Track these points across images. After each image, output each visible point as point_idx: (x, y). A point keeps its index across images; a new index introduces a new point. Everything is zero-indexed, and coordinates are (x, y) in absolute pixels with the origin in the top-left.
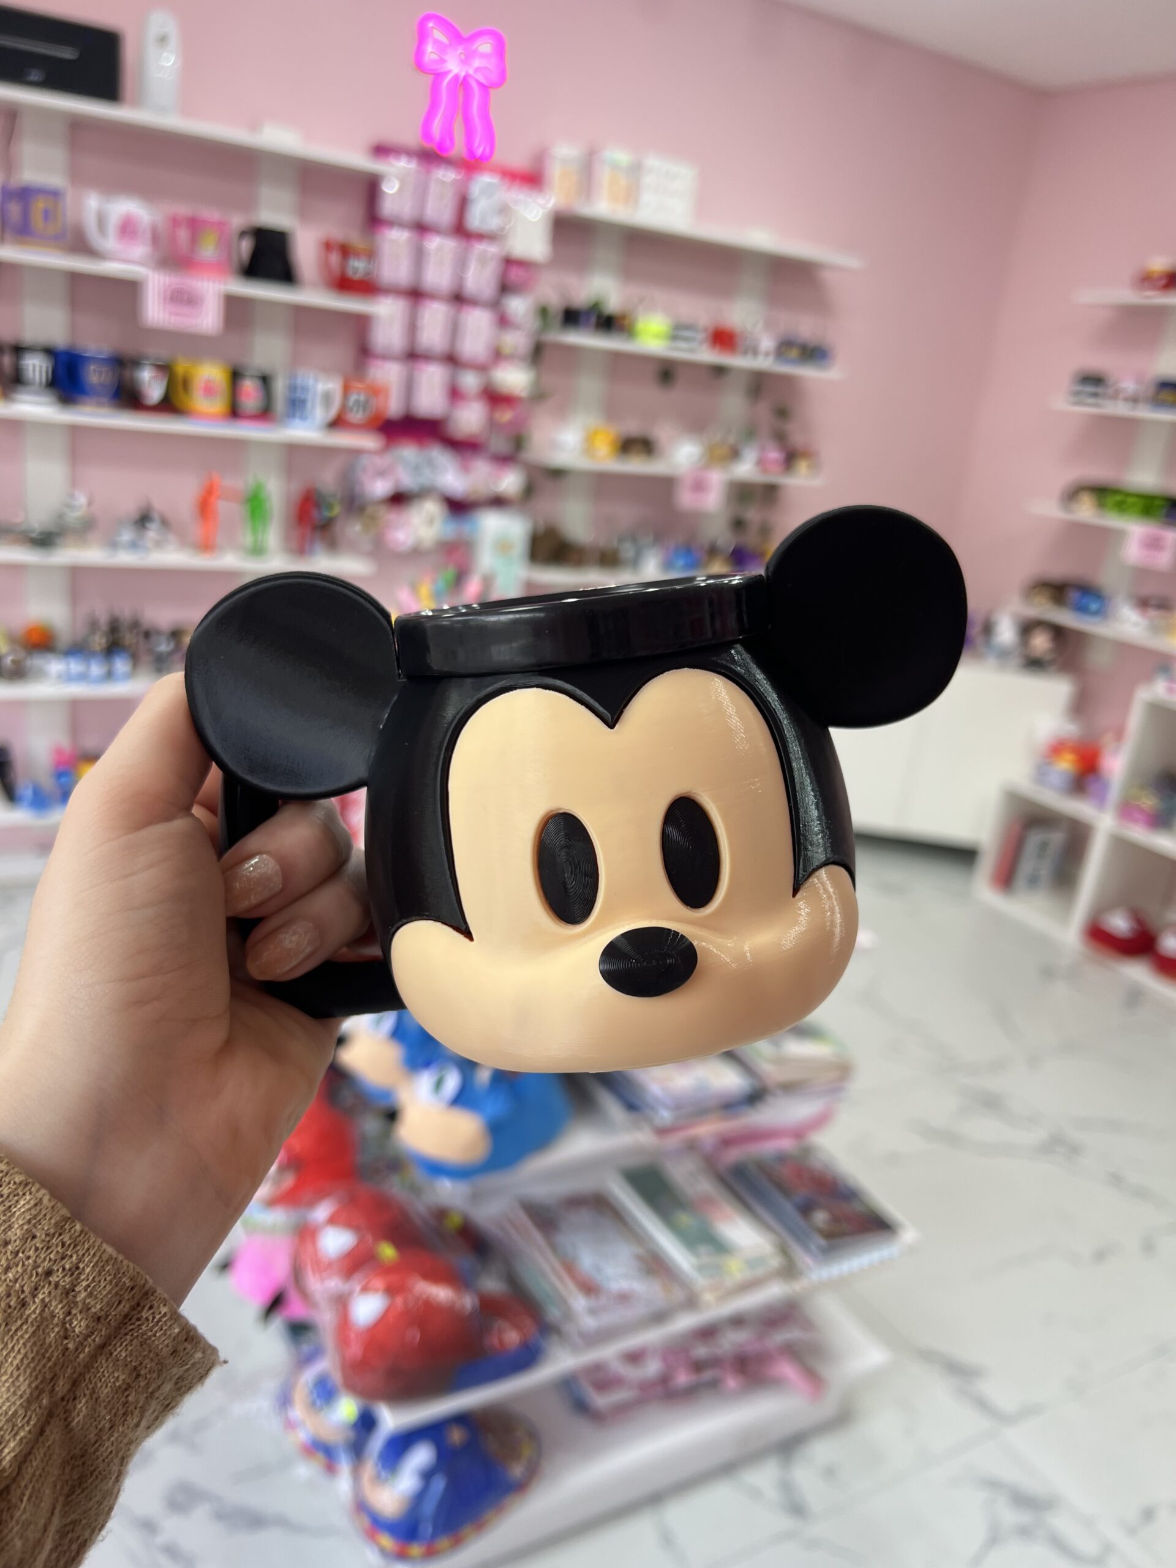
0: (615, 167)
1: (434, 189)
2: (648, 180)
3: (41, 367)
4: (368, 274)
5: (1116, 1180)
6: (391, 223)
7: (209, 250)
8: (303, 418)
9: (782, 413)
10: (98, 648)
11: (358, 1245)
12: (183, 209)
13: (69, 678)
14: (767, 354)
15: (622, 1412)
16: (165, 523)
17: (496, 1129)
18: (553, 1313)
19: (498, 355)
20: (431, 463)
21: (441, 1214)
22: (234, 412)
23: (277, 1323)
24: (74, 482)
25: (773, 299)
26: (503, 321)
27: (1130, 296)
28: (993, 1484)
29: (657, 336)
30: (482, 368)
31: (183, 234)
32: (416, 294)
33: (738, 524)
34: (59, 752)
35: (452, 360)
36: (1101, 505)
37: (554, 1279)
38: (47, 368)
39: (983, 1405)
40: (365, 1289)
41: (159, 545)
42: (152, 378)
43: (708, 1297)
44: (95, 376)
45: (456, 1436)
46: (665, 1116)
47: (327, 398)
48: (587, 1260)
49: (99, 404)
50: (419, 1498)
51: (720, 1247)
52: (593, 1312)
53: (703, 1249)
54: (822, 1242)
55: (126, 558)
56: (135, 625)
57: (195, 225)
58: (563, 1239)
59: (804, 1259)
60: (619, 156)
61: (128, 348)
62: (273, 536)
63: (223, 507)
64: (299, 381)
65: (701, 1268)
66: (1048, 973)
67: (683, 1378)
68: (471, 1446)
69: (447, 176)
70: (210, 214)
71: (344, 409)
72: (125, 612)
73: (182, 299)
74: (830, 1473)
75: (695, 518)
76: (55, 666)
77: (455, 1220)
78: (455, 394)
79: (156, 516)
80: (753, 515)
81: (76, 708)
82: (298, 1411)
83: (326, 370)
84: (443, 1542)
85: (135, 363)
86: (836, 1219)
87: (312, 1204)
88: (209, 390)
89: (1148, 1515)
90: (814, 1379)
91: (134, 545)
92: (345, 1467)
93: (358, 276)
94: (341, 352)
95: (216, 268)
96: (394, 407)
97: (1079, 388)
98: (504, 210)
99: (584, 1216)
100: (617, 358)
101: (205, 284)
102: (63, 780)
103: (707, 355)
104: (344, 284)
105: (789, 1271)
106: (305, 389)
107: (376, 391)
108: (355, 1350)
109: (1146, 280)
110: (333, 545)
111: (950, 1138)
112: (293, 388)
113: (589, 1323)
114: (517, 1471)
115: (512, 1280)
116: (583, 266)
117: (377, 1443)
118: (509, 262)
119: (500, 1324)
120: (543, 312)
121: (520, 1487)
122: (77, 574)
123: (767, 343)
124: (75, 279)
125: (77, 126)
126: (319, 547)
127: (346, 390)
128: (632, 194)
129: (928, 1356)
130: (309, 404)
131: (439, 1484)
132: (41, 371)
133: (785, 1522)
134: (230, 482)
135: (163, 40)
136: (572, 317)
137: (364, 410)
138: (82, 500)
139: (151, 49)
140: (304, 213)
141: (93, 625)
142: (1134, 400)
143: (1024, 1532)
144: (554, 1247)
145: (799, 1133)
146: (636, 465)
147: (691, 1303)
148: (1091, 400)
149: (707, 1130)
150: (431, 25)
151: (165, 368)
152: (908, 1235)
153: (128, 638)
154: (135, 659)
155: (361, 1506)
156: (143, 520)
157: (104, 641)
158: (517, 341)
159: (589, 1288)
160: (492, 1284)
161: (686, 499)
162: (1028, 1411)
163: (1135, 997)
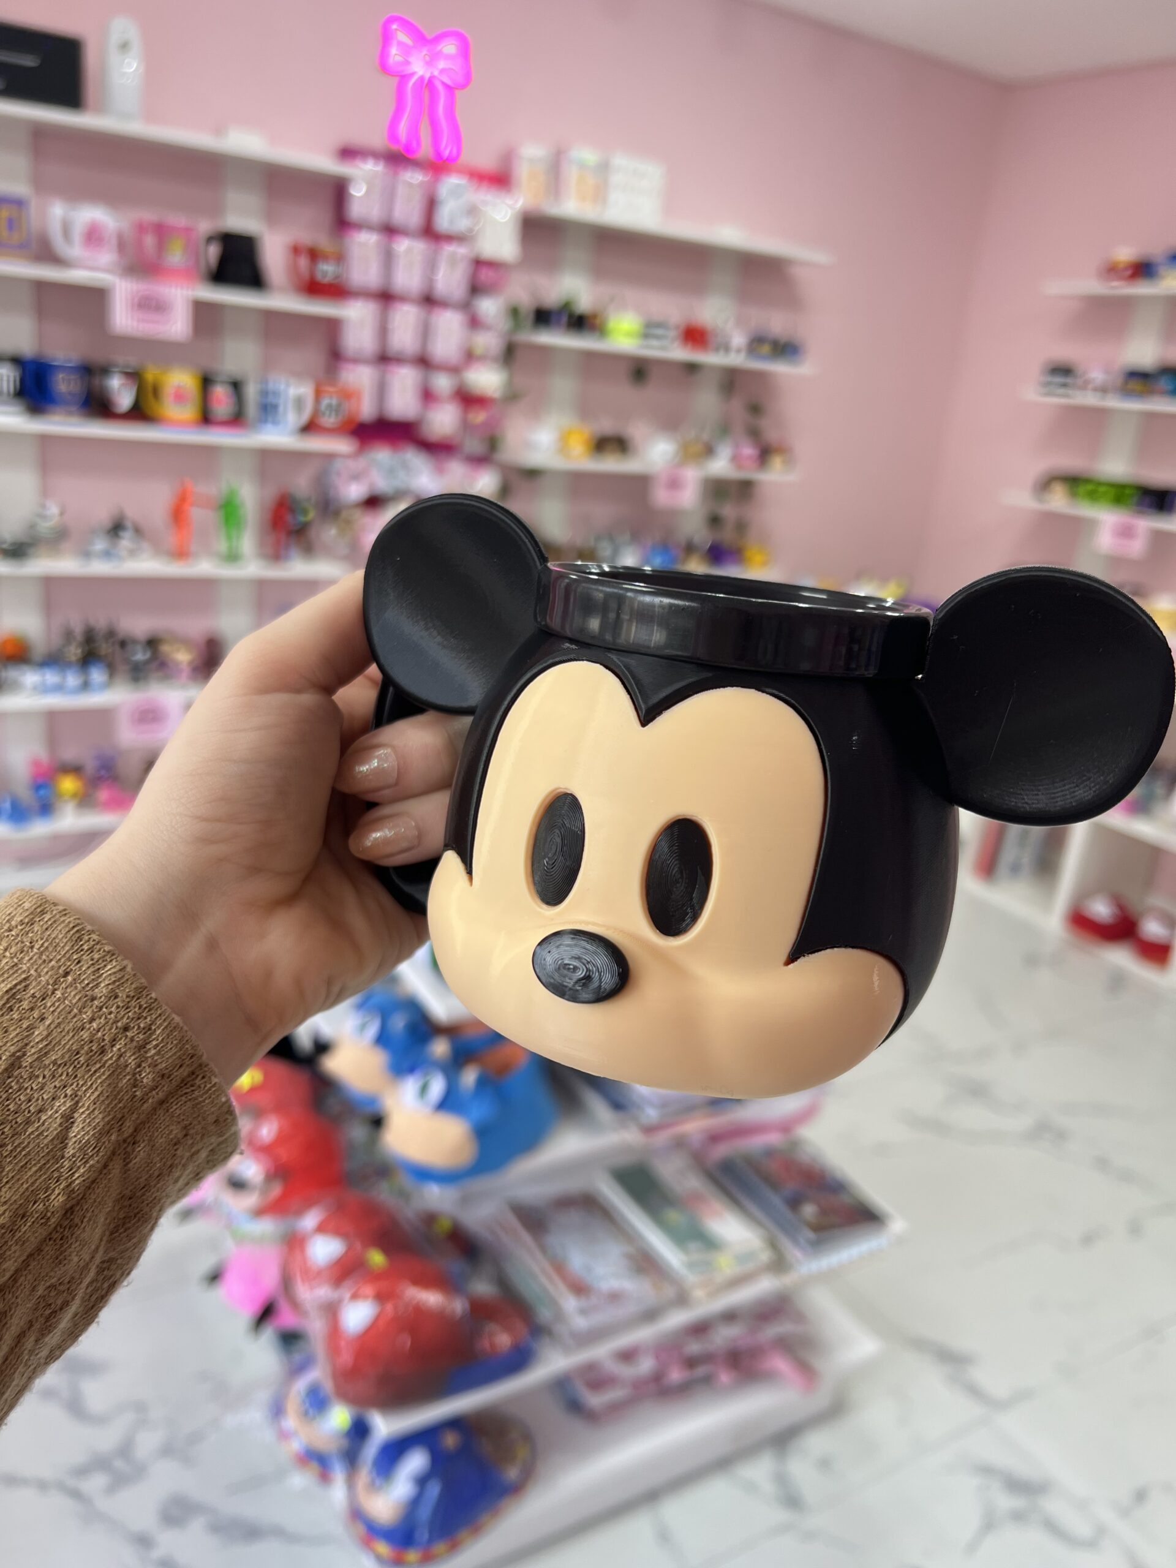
0: (582, 166)
1: (401, 191)
2: (616, 179)
3: (8, 377)
4: (337, 277)
5: (1102, 1164)
6: (359, 226)
7: (176, 256)
8: (275, 423)
9: (756, 409)
10: (73, 658)
11: (346, 1253)
12: (149, 216)
13: (44, 689)
14: (739, 351)
15: (616, 1410)
16: (138, 531)
17: (482, 1133)
18: (544, 1314)
19: (470, 357)
20: (406, 466)
21: (430, 1218)
22: (206, 419)
23: (268, 1334)
24: (45, 492)
25: (744, 296)
26: (474, 323)
27: (1096, 287)
28: (986, 1470)
29: (629, 334)
30: (454, 370)
31: (150, 241)
32: (386, 297)
33: (715, 521)
34: (36, 764)
35: (424, 362)
36: (1073, 494)
37: (544, 1280)
38: (15, 377)
39: (974, 1391)
40: (355, 1297)
41: (133, 553)
42: (123, 385)
43: (699, 1293)
44: (64, 384)
45: (450, 1440)
46: (651, 1114)
47: (299, 402)
48: (577, 1260)
49: (70, 413)
50: (414, 1503)
51: (709, 1243)
52: (583, 1312)
53: (693, 1246)
54: (811, 1235)
55: (99, 568)
56: (111, 634)
57: (161, 231)
58: (554, 1240)
59: (793, 1252)
60: (586, 155)
61: (97, 356)
62: (248, 542)
63: (197, 514)
64: (271, 386)
65: (691, 1266)
66: (1032, 960)
67: (676, 1375)
68: (466, 1450)
69: (414, 178)
70: (177, 219)
71: (316, 413)
72: (100, 622)
73: (149, 305)
74: (825, 1464)
75: (673, 514)
76: (30, 678)
77: (445, 1225)
78: (428, 396)
79: (128, 524)
80: (728, 511)
81: (53, 719)
82: (291, 1421)
83: (299, 375)
84: (440, 1547)
85: (105, 371)
86: (824, 1212)
87: (300, 1212)
88: (179, 397)
89: (1141, 1496)
90: (807, 1372)
91: (107, 554)
92: (339, 1475)
93: (326, 280)
94: (312, 356)
95: (186, 274)
96: (367, 410)
97: (1049, 379)
98: (473, 211)
99: (574, 1216)
100: (590, 356)
101: (173, 290)
102: (42, 792)
103: (679, 353)
104: (314, 288)
105: (779, 1265)
106: (276, 394)
107: (347, 395)
108: (346, 1358)
109: (1112, 270)
110: (309, 550)
111: (938, 1127)
112: (264, 393)
113: (580, 1323)
114: (512, 1473)
115: (503, 1283)
116: (552, 265)
117: (371, 1450)
118: (479, 263)
119: (491, 1327)
120: (514, 312)
121: (515, 1490)
122: (50, 584)
123: (738, 340)
124: (41, 287)
125: (40, 134)
126: (294, 552)
127: (318, 394)
128: (600, 193)
129: (920, 1344)
130: (281, 409)
131: (434, 1490)
132: (8, 381)
133: (780, 1515)
134: (204, 489)
135: (124, 46)
136: (543, 317)
137: (337, 415)
138: (53, 510)
139: (114, 57)
140: (271, 218)
141: (68, 635)
142: (1103, 390)
143: (1018, 1517)
144: (543, 1249)
145: (786, 1126)
146: (611, 464)
147: (682, 1299)
148: (1062, 391)
149: (695, 1127)
150: (394, 27)
151: (135, 376)
152: (897, 1226)
153: (104, 648)
154: (112, 669)
155: (357, 1514)
156: (116, 529)
157: (79, 651)
158: (488, 341)
159: (579, 1288)
160: (483, 1288)
161: (661, 497)
162: (1021, 1396)
163: (1117, 981)
